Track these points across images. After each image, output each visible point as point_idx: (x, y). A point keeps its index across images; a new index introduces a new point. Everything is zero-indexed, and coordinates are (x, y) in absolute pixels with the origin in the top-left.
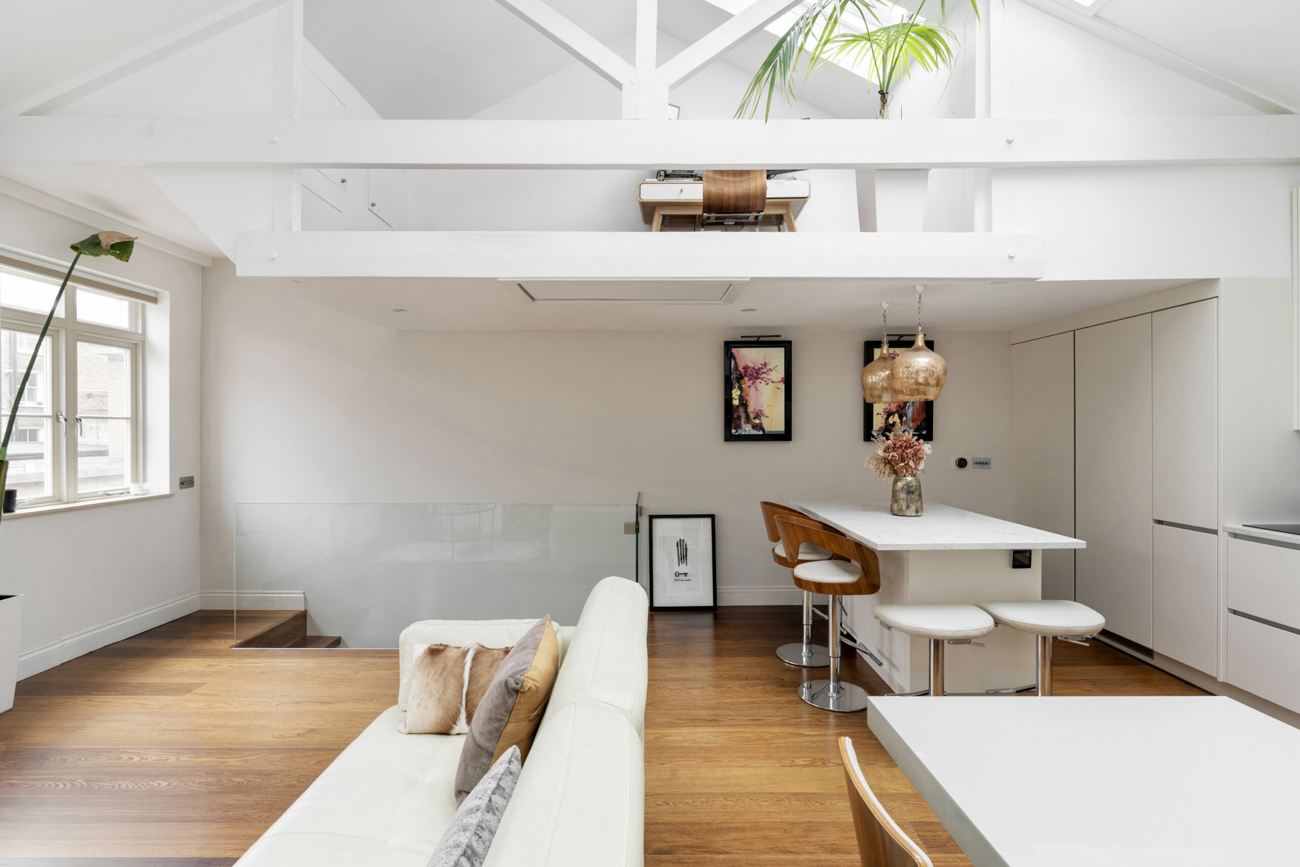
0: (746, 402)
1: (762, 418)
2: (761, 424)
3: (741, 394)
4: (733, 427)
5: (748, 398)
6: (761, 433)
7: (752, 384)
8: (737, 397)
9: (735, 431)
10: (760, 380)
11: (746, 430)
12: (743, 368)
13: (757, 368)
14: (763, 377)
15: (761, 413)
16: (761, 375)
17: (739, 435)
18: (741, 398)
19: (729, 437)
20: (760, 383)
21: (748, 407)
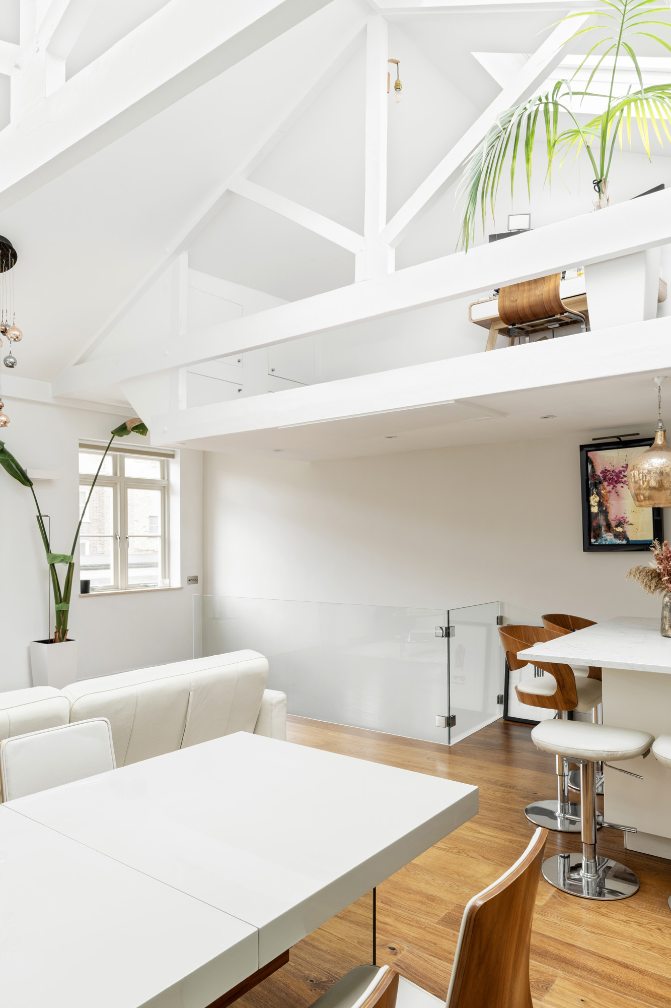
0: (606, 509)
1: (625, 526)
2: (624, 532)
3: (600, 501)
4: (592, 536)
5: (608, 504)
6: (624, 542)
7: (613, 489)
8: (596, 504)
9: (595, 541)
10: (621, 484)
11: (607, 540)
12: (601, 473)
13: (617, 471)
14: (625, 481)
15: (625, 520)
16: (622, 478)
17: (599, 545)
18: (600, 504)
19: (589, 547)
20: (622, 487)
21: (609, 515)
